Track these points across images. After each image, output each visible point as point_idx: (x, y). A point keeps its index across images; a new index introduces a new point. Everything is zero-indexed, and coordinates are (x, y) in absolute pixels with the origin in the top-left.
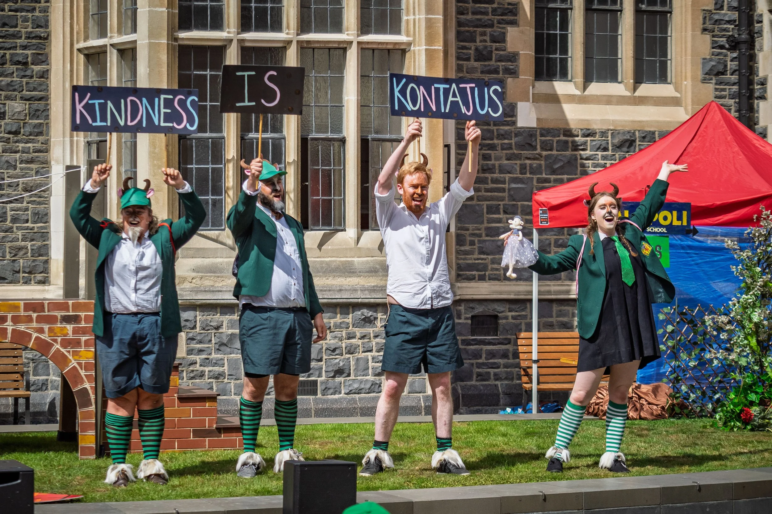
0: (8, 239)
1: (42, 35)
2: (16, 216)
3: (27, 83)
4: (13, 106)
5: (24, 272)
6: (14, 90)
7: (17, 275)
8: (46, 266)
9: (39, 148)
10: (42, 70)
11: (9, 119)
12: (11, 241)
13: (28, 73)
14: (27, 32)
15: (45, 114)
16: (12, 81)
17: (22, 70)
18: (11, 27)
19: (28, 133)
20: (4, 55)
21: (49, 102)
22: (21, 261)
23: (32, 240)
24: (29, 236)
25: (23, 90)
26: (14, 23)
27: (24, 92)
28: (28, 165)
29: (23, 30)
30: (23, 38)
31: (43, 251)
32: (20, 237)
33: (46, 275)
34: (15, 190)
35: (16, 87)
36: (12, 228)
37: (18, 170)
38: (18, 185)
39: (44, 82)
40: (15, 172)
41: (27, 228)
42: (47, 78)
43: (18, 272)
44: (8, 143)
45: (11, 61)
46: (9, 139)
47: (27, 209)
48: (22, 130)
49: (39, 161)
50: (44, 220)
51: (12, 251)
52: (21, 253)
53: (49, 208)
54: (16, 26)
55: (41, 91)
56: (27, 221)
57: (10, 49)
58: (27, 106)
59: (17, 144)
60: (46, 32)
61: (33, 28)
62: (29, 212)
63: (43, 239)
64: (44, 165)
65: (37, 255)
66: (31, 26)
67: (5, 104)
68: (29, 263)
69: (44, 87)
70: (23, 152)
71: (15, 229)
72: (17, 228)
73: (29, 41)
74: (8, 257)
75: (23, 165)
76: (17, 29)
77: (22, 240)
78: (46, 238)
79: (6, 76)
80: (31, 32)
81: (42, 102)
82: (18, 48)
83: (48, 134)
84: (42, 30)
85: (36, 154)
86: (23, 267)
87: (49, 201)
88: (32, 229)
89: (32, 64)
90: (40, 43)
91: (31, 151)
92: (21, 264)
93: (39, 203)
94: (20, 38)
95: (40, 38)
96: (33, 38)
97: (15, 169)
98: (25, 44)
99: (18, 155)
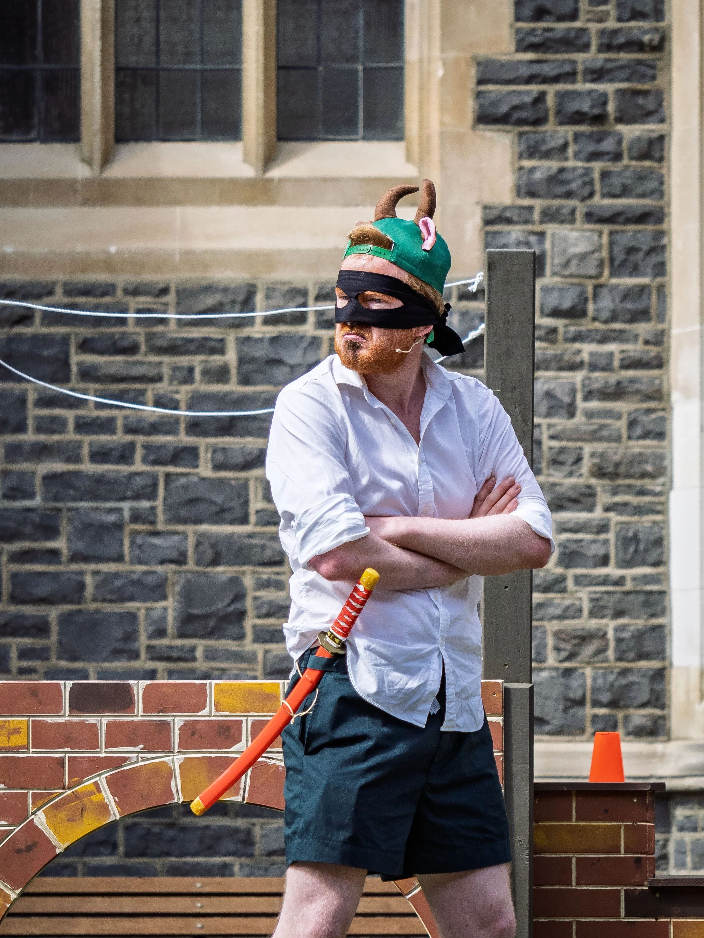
0: (551, 611)
1: (646, 38)
2: (574, 547)
3: (605, 175)
4: (565, 239)
5: (596, 704)
6: (569, 195)
7: (578, 711)
8: (658, 687)
9: (637, 355)
10: (646, 136)
11: (554, 274)
12: (561, 617)
13: (608, 145)
14: (602, 33)
15: (654, 259)
16: (562, 170)
17: (590, 136)
18: (561, 18)
19: (606, 315)
20: (541, 98)
21: (665, 226)
22: (588, 672)
23: (619, 614)
24: (611, 602)
25: (591, 195)
26: (568, 8)
27: (597, 199)
28: (608, 405)
29: (594, 27)
30: (594, 47)
31: (649, 645)
32: (586, 606)
33: (658, 712)
34: (570, 474)
35: (574, 186)
36: (562, 579)
37: (579, 419)
38: (579, 460)
39: (651, 171)
40: (571, 423)
41: (605, 581)
42: (661, 160)
43: (581, 702)
44: (553, 341)
45: (558, 113)
46: (554, 330)
47: (603, 528)
48: (591, 307)
49: (637, 392)
50: (653, 556)
51: (563, 645)
52: (590, 649)
53: (665, 524)
54: (574, 16)
55: (643, 195)
56: (604, 561)
57: (556, 79)
58: (605, 239)
59: (577, 345)
60: (656, 30)
61: (620, 19)
62: (611, 536)
63: (650, 610)
64: (652, 404)
65: (631, 655)
66: (614, 13)
67: (542, 235)
68: (611, 678)
69: (651, 185)
70: (593, 367)
71: (570, 584)
72: (578, 580)
73: (612, 55)
74: (552, 660)
75: (594, 404)
76: (578, 24)
77: (592, 614)
78: (659, 608)
79: (547, 155)
80: (615, 32)
81: (649, 228)
82: (579, 77)
83: (662, 316)
84: (645, 24)
85: (631, 373)
86: (595, 690)
87: (665, 504)
88: (620, 581)
89: (620, 120)
90: (640, 62)
91: (616, 363)
92: (589, 682)
93: (639, 510)
94: (585, 48)
95: (641, 46)
96: (620, 48)
97: (572, 414)
98: (598, 64)
99: (578, 377)
